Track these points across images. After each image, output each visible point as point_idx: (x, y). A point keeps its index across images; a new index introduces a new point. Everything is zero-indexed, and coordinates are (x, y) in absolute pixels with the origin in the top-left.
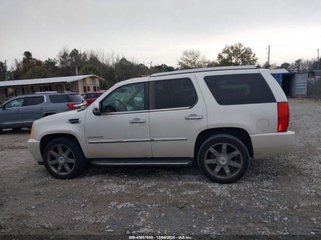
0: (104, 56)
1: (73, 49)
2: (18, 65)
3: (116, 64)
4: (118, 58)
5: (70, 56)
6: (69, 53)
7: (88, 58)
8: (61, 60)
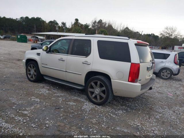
0: (116, 25)
1: (100, 19)
2: (72, 25)
3: (122, 30)
4: (124, 27)
5: (97, 23)
6: (97, 21)
7: (107, 25)
8: (92, 25)
